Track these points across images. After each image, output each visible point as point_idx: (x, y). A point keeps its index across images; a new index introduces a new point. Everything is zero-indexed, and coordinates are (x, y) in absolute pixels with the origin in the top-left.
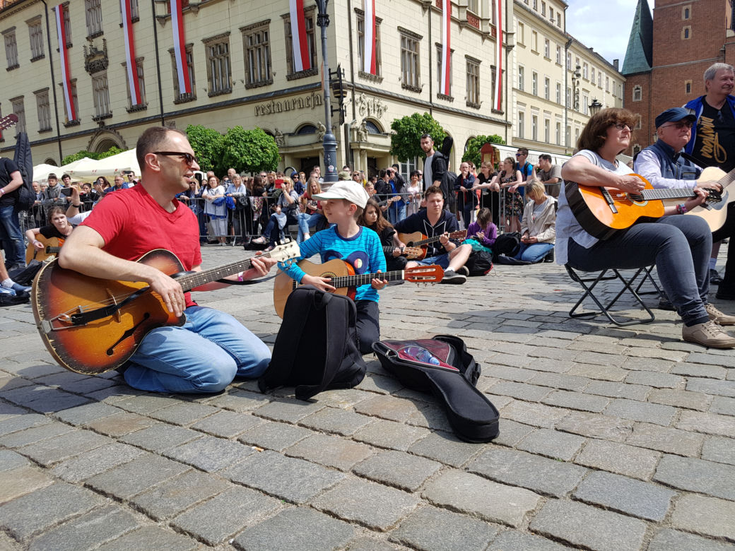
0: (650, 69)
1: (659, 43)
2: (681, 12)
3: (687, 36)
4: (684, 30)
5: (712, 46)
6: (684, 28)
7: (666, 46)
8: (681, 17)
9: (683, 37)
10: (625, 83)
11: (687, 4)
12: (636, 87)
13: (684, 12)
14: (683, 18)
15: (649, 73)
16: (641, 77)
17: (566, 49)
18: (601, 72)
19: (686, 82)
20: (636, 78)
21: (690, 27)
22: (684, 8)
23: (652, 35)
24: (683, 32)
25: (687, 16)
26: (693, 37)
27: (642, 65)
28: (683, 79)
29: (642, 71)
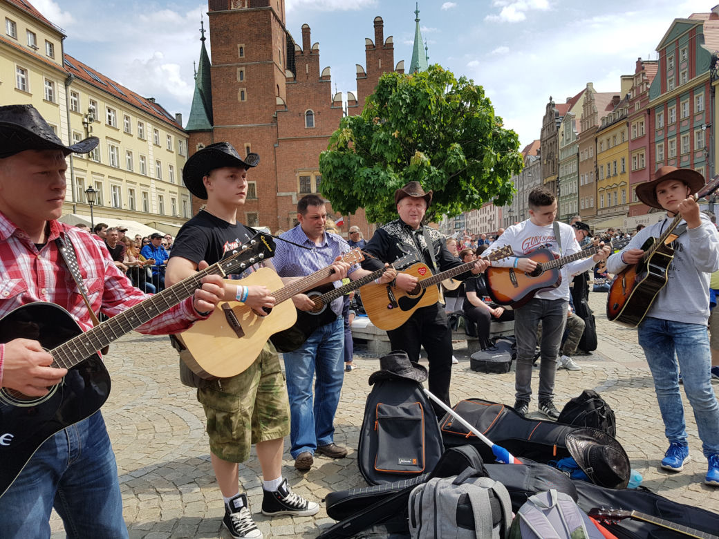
0: (210, 127)
1: (218, 102)
2: (236, 74)
3: (243, 99)
4: (240, 92)
5: (266, 111)
6: (240, 90)
7: (224, 106)
8: (236, 78)
9: (239, 99)
10: (188, 139)
11: (242, 66)
12: (199, 145)
13: (238, 73)
14: (239, 79)
15: (210, 131)
16: (204, 135)
17: (66, 86)
18: (141, 121)
19: (245, 145)
20: (198, 136)
21: (245, 89)
22: (239, 69)
23: (211, 93)
24: (239, 94)
25: (242, 79)
26: (248, 100)
27: (203, 123)
28: (243, 142)
29: (202, 128)
